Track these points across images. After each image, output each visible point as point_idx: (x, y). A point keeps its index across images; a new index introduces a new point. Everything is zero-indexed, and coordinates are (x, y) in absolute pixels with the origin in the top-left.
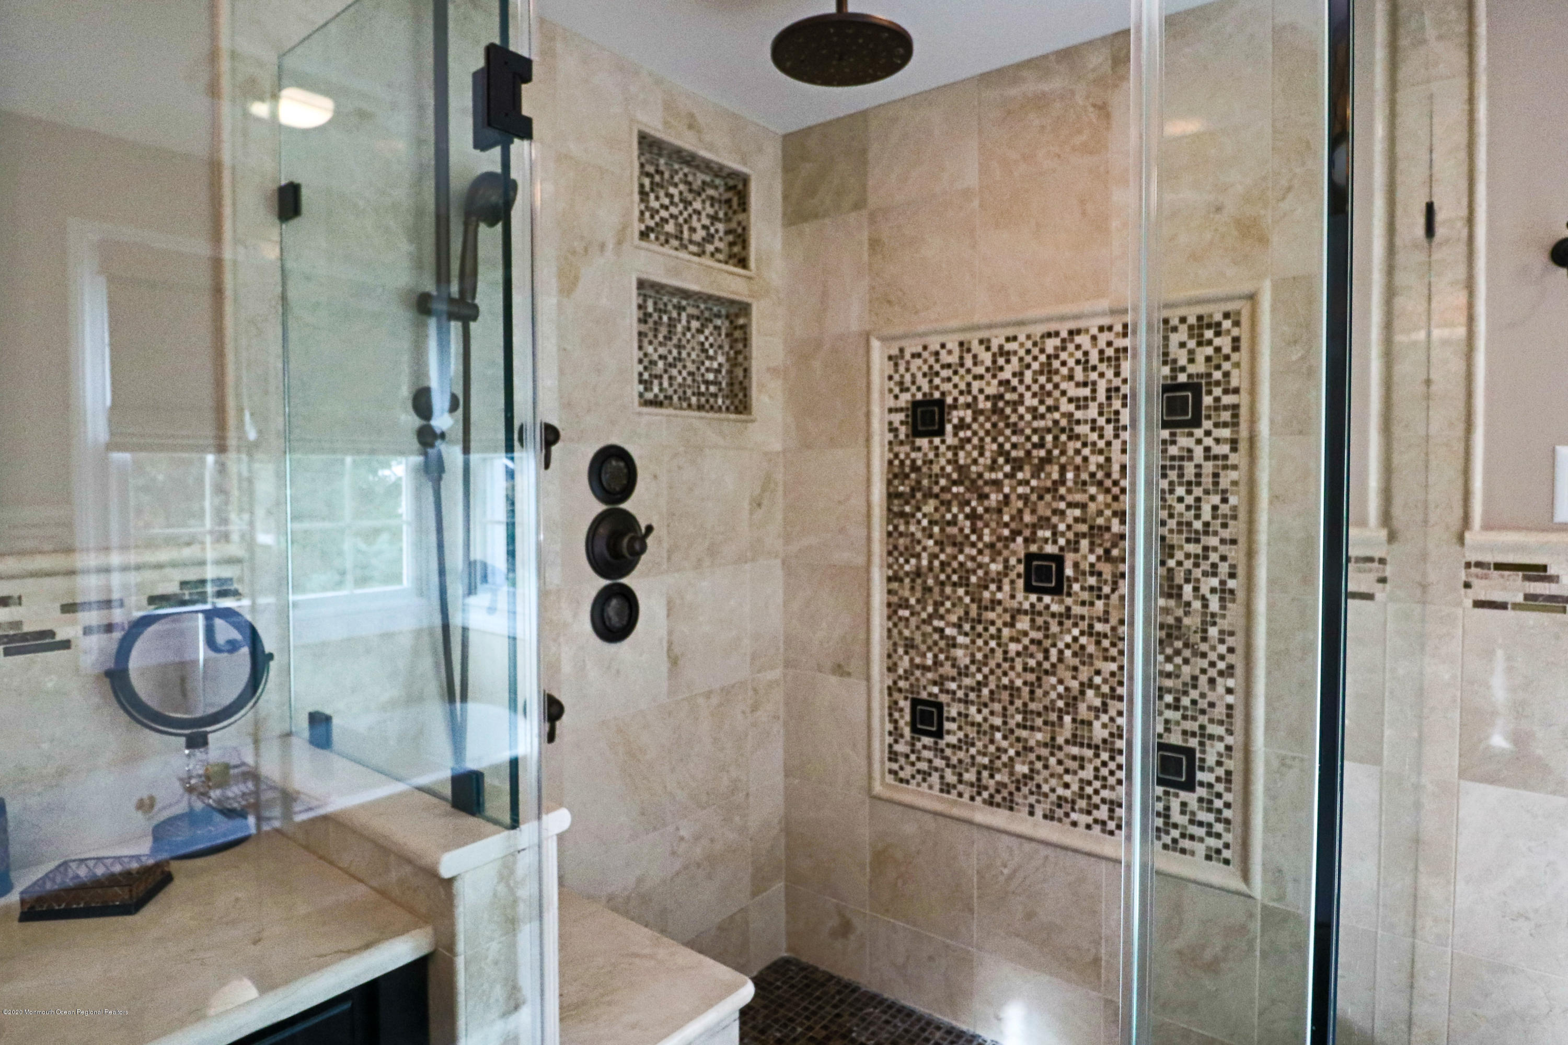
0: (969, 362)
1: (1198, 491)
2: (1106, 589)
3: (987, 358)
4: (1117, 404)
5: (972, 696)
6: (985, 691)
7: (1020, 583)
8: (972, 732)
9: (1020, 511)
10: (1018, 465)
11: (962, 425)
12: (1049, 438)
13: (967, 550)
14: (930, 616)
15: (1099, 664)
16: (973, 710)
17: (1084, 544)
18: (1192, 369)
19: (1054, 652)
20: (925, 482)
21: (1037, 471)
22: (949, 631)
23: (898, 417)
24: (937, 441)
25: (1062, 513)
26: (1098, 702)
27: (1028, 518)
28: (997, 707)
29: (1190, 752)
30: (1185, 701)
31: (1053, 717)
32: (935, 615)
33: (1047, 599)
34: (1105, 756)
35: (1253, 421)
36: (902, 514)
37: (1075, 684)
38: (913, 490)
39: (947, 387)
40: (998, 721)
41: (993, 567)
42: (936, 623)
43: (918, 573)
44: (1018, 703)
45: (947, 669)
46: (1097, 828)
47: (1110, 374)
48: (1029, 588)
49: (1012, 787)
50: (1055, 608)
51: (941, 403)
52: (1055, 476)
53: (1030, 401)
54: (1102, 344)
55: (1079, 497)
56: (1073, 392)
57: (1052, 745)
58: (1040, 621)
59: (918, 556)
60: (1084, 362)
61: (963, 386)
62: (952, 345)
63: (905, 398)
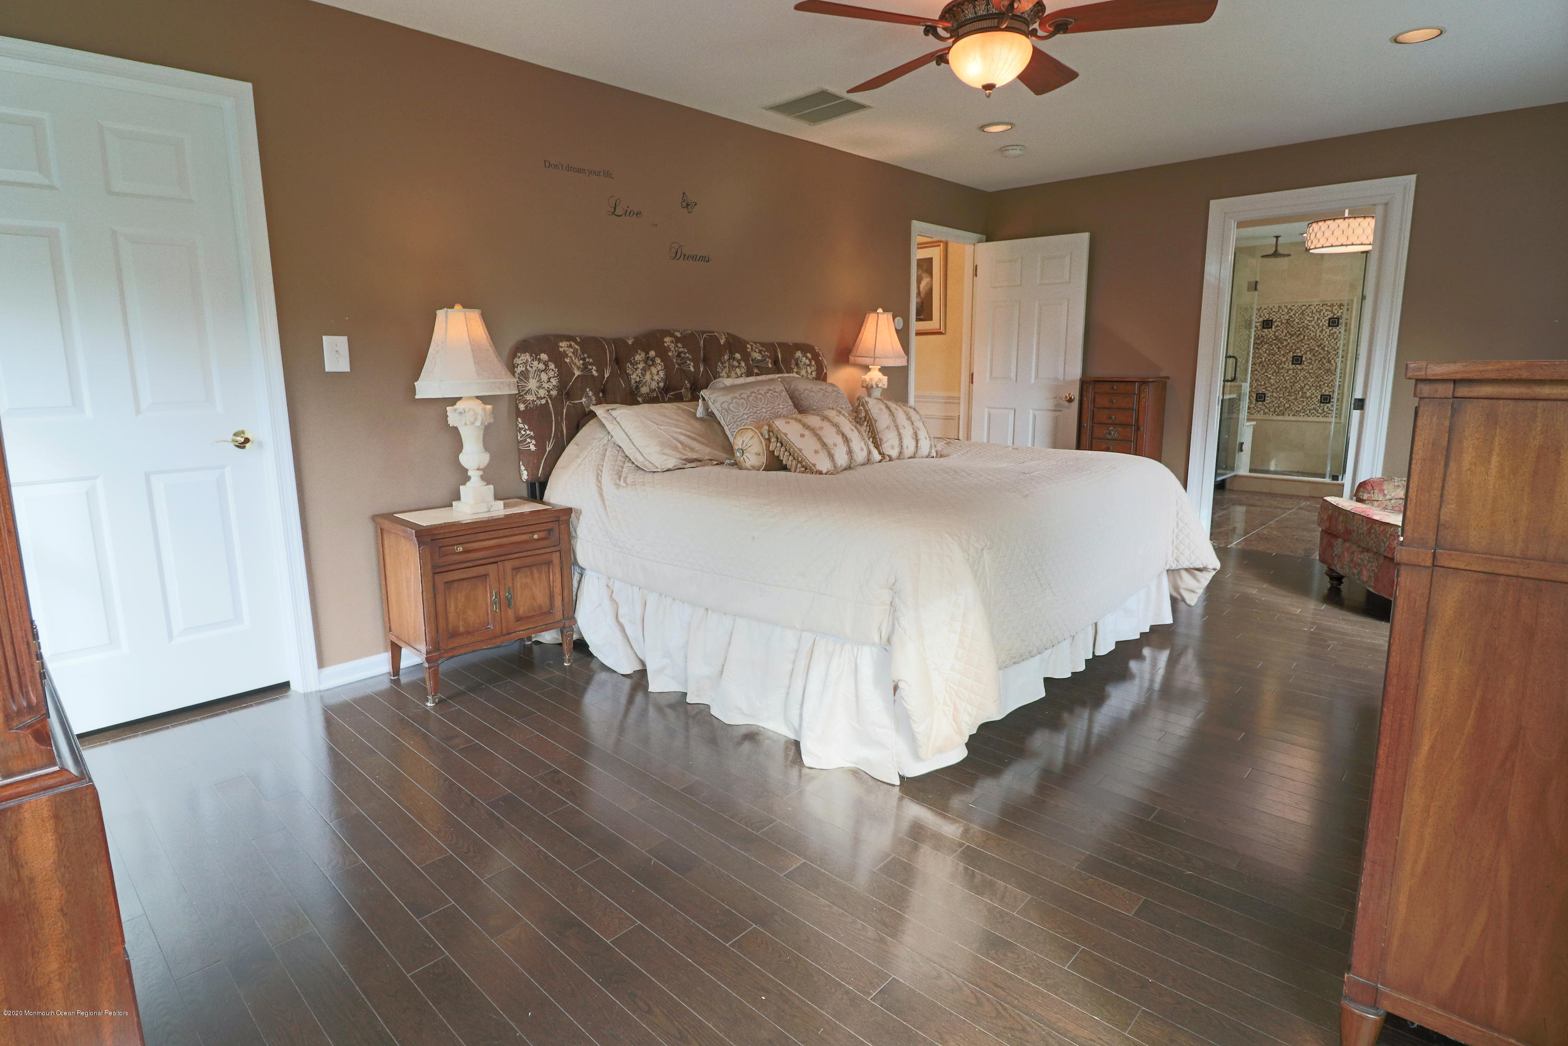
0: (1281, 311)
1: (1337, 340)
2: (1313, 363)
3: (1286, 310)
4: (1319, 321)
5: (1275, 390)
6: (1279, 389)
7: (1291, 363)
8: (1274, 399)
9: (1292, 346)
10: (1292, 335)
11: (1278, 326)
12: (1301, 329)
13: (1276, 356)
14: (1264, 373)
15: (1309, 379)
16: (1275, 394)
17: (1308, 353)
18: (1338, 314)
19: (1298, 378)
20: (1265, 340)
21: (1297, 337)
22: (1269, 376)
23: (1258, 324)
24: (1270, 330)
25: (1303, 346)
26: (1309, 388)
27: (1294, 348)
28: (1282, 392)
29: (1330, 396)
30: (1330, 385)
31: (1297, 392)
32: (1266, 372)
33: (1297, 366)
34: (1309, 399)
35: (1350, 325)
36: (1257, 348)
37: (1303, 385)
38: (1261, 342)
39: (1274, 317)
40: (1282, 395)
41: (1283, 360)
42: (1266, 374)
43: (1261, 362)
44: (1288, 391)
45: (1268, 385)
46: (1306, 416)
47: (1318, 315)
48: (1293, 364)
49: (1284, 410)
50: (1299, 368)
51: (1272, 321)
52: (1302, 338)
53: (1297, 320)
54: (1317, 308)
55: (1308, 343)
56: (1308, 318)
57: (1296, 399)
58: (1295, 371)
59: (1262, 358)
60: (1312, 313)
61: (1279, 317)
62: (1276, 306)
63: (1261, 319)
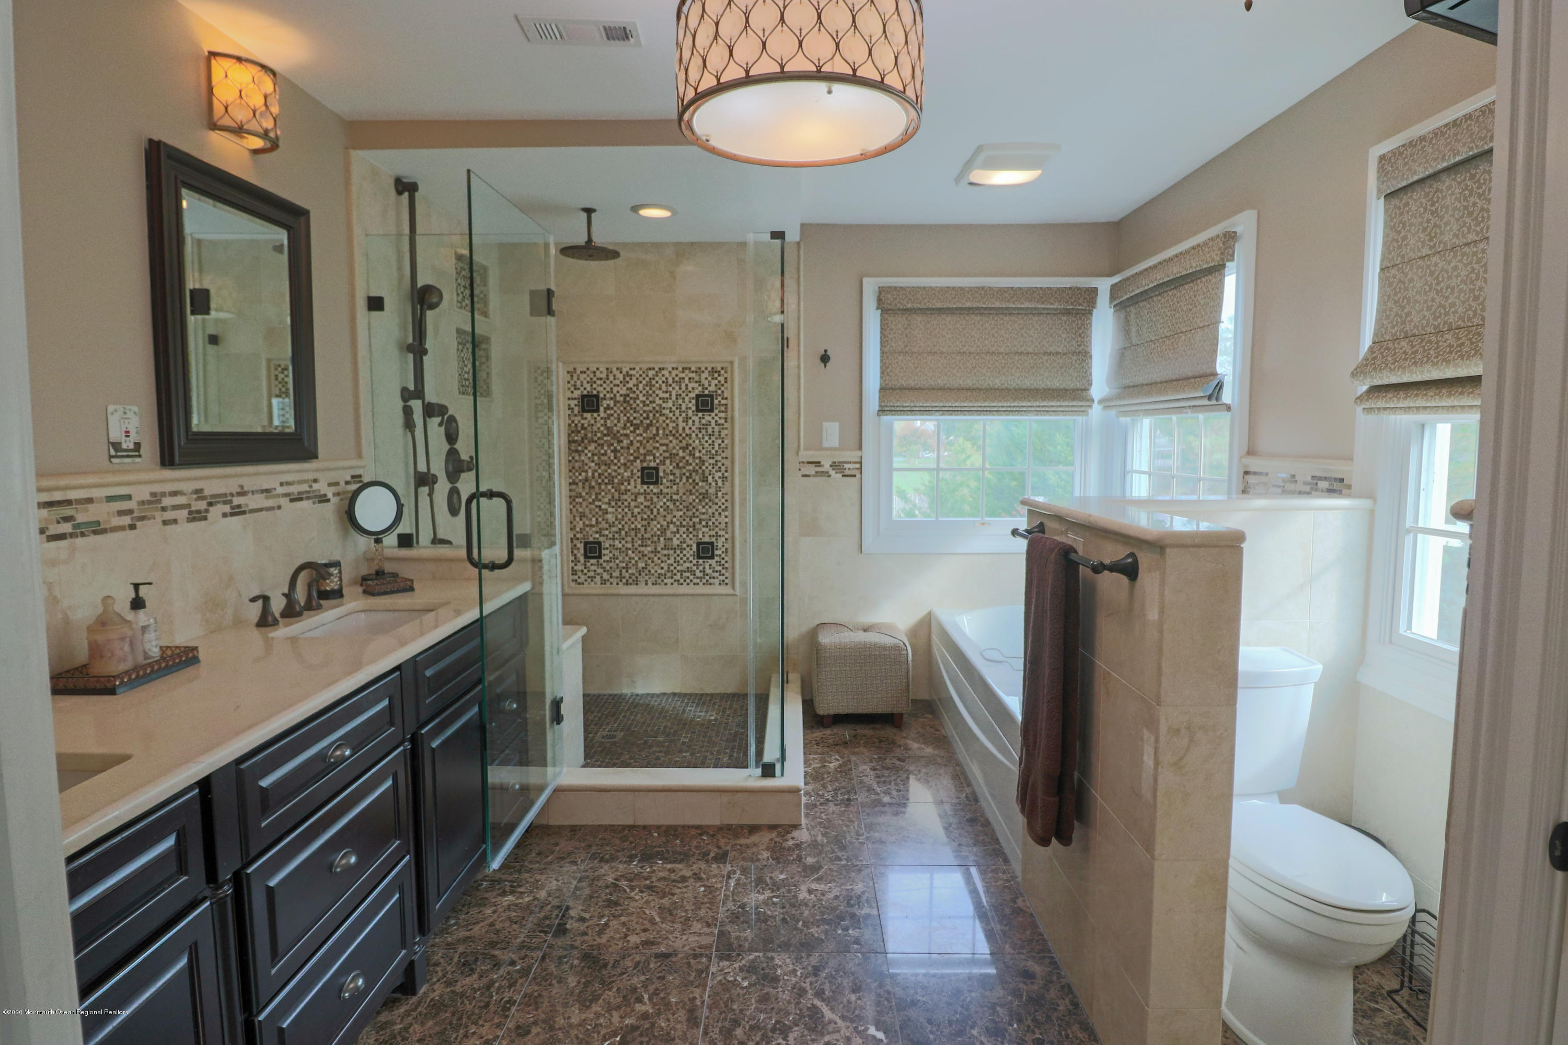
0: (611, 378)
1: (713, 438)
2: (678, 481)
3: (621, 377)
4: (680, 401)
5: (617, 536)
6: (623, 533)
7: (639, 481)
8: (617, 553)
9: (638, 448)
10: (637, 427)
11: (608, 408)
12: (651, 415)
13: (613, 467)
14: (594, 501)
15: (675, 513)
16: (617, 542)
17: (668, 461)
18: (710, 389)
19: (655, 510)
20: (589, 435)
21: (645, 431)
22: (603, 507)
23: (573, 403)
24: (595, 415)
25: (658, 448)
26: (675, 529)
27: (642, 451)
28: (629, 539)
29: (712, 543)
30: (710, 523)
31: (656, 539)
32: (597, 499)
33: (652, 487)
34: (678, 552)
35: (733, 410)
36: (577, 451)
37: (665, 523)
38: (582, 438)
39: (601, 389)
40: (629, 546)
41: (626, 474)
42: (597, 503)
43: (586, 480)
44: (639, 536)
45: (604, 525)
46: (676, 584)
47: (677, 388)
48: (643, 483)
49: (637, 575)
50: (655, 491)
51: (597, 396)
52: (654, 432)
53: (642, 398)
54: (673, 375)
55: (665, 441)
56: (662, 395)
57: (655, 552)
58: (648, 497)
59: (586, 471)
60: (666, 382)
61: (608, 389)
62: (602, 369)
63: (577, 393)
